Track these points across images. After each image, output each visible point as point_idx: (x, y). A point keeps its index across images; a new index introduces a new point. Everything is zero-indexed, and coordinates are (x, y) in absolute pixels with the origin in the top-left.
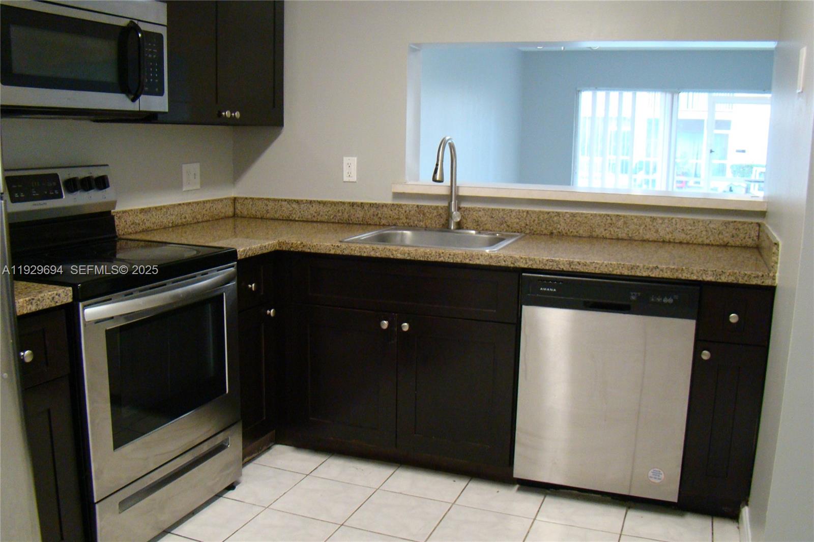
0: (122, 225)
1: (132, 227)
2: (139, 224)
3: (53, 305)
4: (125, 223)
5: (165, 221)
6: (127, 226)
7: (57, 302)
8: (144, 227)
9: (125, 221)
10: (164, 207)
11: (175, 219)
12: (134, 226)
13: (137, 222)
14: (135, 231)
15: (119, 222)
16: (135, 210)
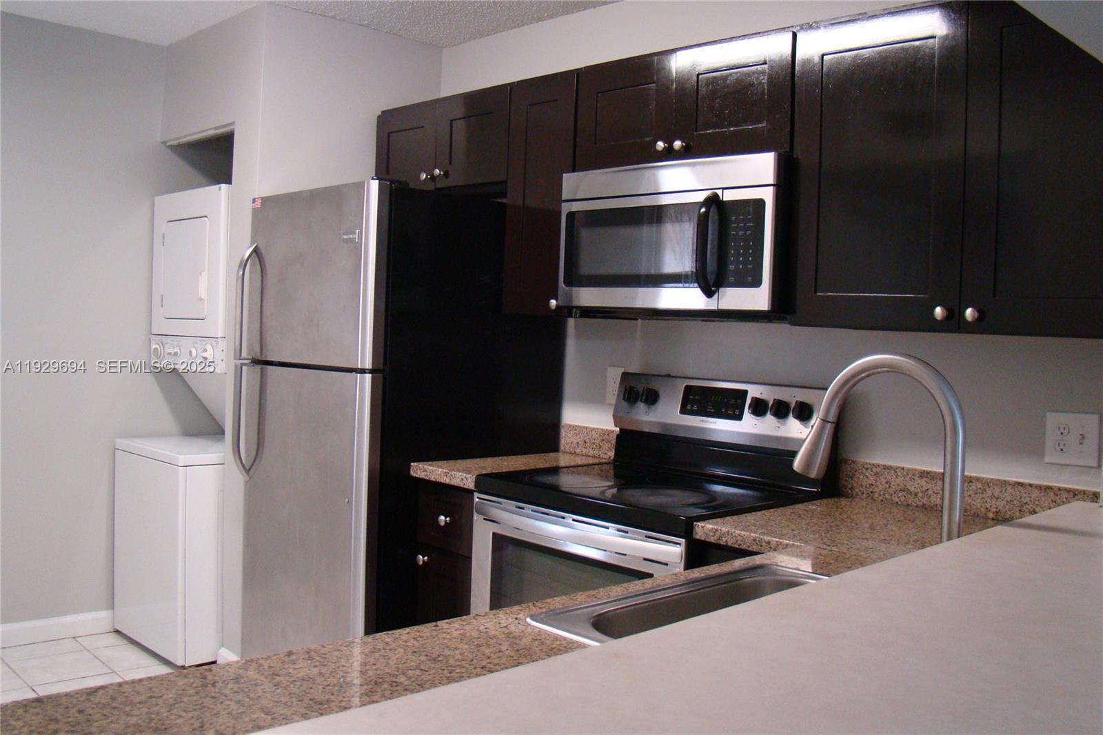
0: (880, 486)
1: (900, 494)
2: (916, 495)
3: (462, 486)
4: (887, 486)
5: (979, 505)
6: (891, 491)
7: (464, 484)
8: (925, 501)
9: (887, 483)
10: (978, 479)
11: (1004, 507)
12: (904, 493)
13: (912, 489)
14: (905, 503)
15: (876, 481)
16: (909, 470)
